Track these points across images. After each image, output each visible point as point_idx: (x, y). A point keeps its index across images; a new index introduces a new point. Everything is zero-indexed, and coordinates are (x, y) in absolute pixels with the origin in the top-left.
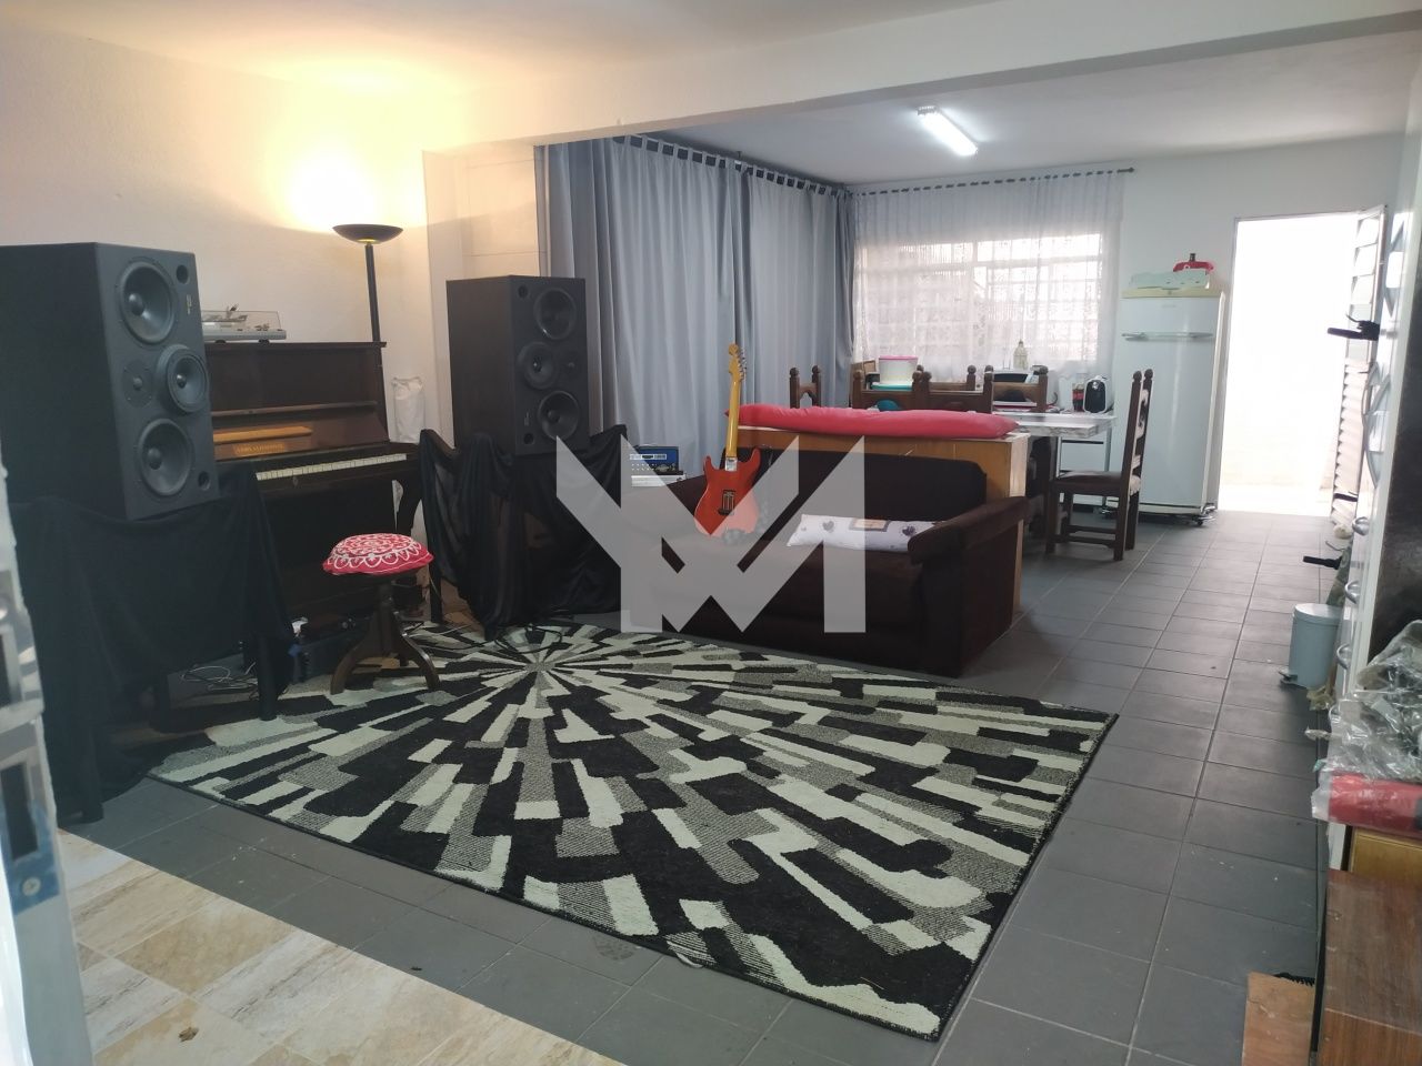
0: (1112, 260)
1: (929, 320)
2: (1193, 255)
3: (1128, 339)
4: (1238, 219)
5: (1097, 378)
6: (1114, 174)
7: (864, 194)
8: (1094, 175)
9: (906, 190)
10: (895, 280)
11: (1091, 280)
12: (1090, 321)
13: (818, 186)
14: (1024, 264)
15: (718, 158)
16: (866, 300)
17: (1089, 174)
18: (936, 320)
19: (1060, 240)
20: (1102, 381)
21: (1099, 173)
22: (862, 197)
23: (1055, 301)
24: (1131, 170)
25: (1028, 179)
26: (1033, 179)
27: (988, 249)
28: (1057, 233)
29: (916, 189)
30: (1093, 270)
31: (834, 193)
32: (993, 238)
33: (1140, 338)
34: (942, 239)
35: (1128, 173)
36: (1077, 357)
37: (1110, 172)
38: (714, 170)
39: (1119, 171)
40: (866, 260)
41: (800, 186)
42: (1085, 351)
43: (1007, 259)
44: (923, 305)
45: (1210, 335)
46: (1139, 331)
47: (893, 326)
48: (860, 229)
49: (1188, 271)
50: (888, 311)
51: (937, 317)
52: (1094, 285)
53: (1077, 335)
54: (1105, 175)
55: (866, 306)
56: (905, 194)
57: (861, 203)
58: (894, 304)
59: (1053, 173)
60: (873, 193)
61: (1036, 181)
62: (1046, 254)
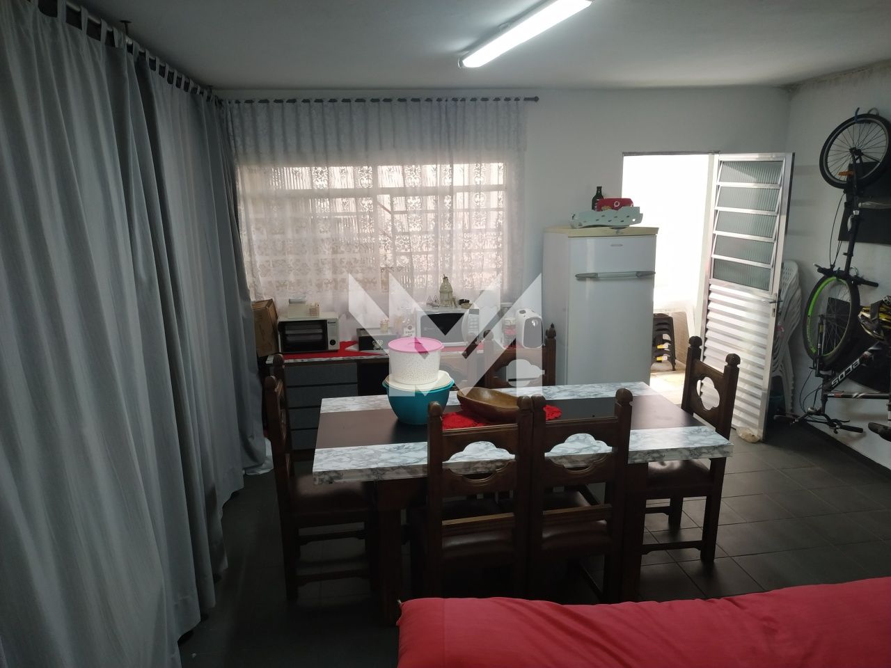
2: (599, 189)
4: (623, 154)
6: (521, 102)
8: (502, 102)
9: (292, 101)
14: (436, 192)
15: (105, 28)
17: (496, 99)
21: (507, 100)
22: (236, 105)
24: (536, 99)
25: (434, 100)
26: (439, 100)
29: (306, 101)
33: (593, 277)
35: (533, 102)
37: (517, 100)
39: (526, 99)
41: (187, 87)
43: (419, 185)
45: (653, 273)
46: (591, 270)
54: (513, 101)
56: (291, 105)
57: (235, 112)
58: (290, 234)
59: (460, 95)
60: (250, 102)
61: (443, 102)
62: (459, 181)
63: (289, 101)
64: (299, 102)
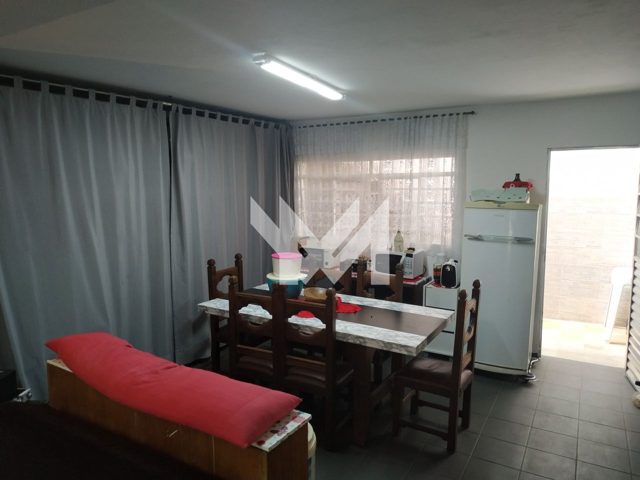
2: (518, 175)
3: (469, 239)
4: (550, 149)
5: (449, 263)
6: (461, 116)
7: (300, 127)
8: (447, 117)
9: (325, 125)
17: (444, 115)
20: (454, 264)
21: (451, 115)
22: (298, 129)
24: (473, 113)
25: (403, 119)
26: (406, 118)
29: (332, 125)
31: (277, 127)
32: (382, 159)
33: (478, 239)
35: (470, 115)
37: (458, 114)
39: (464, 113)
45: (532, 240)
48: (298, 150)
50: (317, 204)
54: (455, 116)
57: (298, 133)
58: (321, 200)
59: (419, 114)
60: (305, 127)
61: (408, 120)
62: (416, 170)
63: (323, 125)
64: (328, 125)
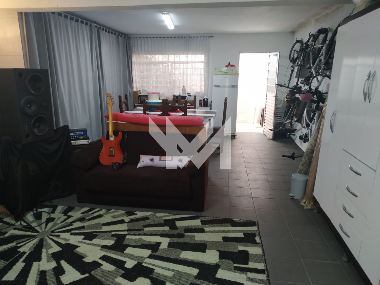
0: (207, 63)
1: (156, 78)
2: (229, 63)
3: (215, 87)
4: (240, 53)
5: (206, 97)
6: (208, 38)
7: (134, 38)
9: (147, 38)
10: (145, 66)
11: (202, 68)
12: (202, 80)
13: (120, 35)
14: (183, 63)
15: (89, 23)
16: (136, 71)
17: (201, 37)
18: (158, 79)
19: (193, 56)
20: (207, 98)
21: (204, 37)
22: (133, 39)
23: (192, 74)
24: (212, 37)
25: (184, 37)
26: (185, 37)
27: (172, 58)
28: (192, 54)
29: (150, 38)
30: (202, 65)
31: (125, 37)
32: (174, 54)
33: (218, 86)
34: (159, 54)
36: (198, 91)
37: (206, 37)
38: (88, 27)
39: (209, 37)
40: (135, 59)
41: (115, 34)
42: (201, 89)
43: (178, 61)
44: (154, 74)
45: (237, 86)
46: (218, 84)
47: (145, 80)
48: (133, 49)
49: (230, 67)
50: (143, 75)
51: (158, 77)
52: (203, 70)
53: (198, 84)
54: (205, 38)
55: (136, 73)
56: (147, 39)
59: (190, 36)
60: (137, 38)
